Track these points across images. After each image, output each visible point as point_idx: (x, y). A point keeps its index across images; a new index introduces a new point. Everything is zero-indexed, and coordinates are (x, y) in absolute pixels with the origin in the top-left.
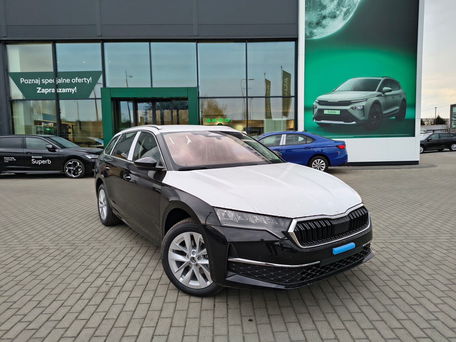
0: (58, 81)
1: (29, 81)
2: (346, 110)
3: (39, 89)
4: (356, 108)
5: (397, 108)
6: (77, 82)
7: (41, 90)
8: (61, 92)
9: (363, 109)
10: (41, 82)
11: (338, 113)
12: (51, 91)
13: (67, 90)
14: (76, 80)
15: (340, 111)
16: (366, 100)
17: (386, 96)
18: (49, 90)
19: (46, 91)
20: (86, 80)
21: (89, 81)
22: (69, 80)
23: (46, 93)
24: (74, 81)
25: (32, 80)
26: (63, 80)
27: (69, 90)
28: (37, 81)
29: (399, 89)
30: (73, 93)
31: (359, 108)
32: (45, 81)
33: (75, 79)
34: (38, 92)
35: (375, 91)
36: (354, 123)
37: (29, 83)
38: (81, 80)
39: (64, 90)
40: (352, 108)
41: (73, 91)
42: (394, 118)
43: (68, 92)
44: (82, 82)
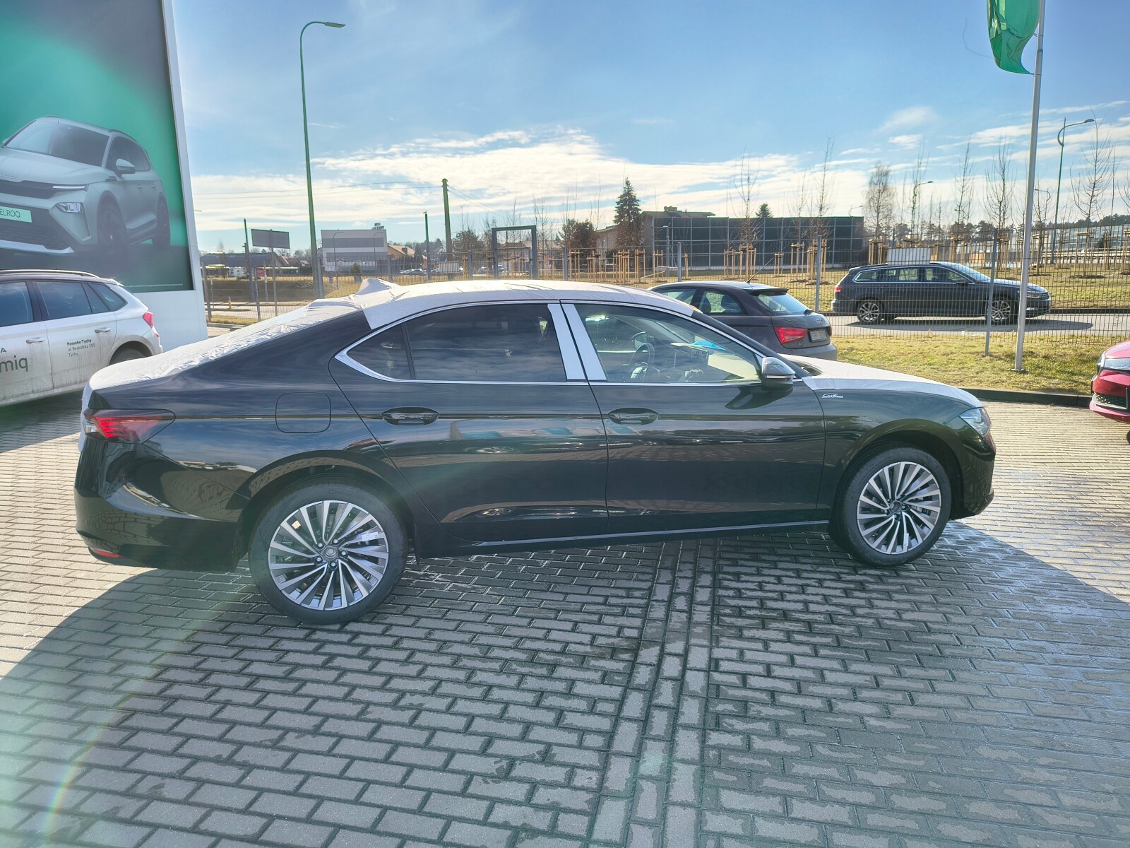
2: (46, 211)
4: (66, 208)
5: (152, 217)
9: (82, 214)
11: (26, 217)
15: (28, 213)
16: (86, 187)
17: (125, 183)
29: (149, 170)
31: (75, 208)
35: (99, 165)
36: (68, 251)
40: (57, 206)
42: (149, 242)
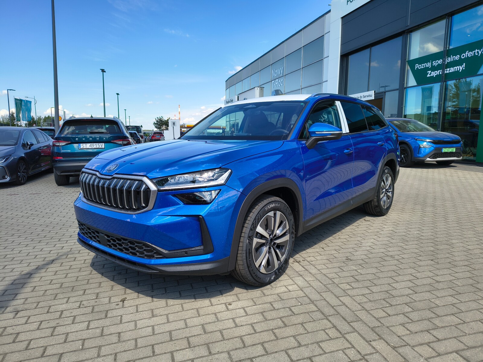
0: (447, 59)
1: (422, 66)
3: (429, 73)
6: (466, 57)
7: (430, 74)
8: (449, 72)
10: (432, 64)
12: (440, 72)
13: (455, 69)
14: (466, 55)
18: (438, 72)
19: (434, 74)
20: (478, 52)
21: (480, 53)
22: (459, 57)
23: (435, 76)
24: (463, 56)
25: (425, 64)
26: (453, 57)
27: (457, 68)
28: (429, 65)
30: (460, 71)
32: (435, 64)
33: (465, 53)
34: (428, 76)
37: (422, 68)
38: (471, 54)
39: (452, 70)
41: (461, 69)
43: (456, 70)
44: (473, 55)
